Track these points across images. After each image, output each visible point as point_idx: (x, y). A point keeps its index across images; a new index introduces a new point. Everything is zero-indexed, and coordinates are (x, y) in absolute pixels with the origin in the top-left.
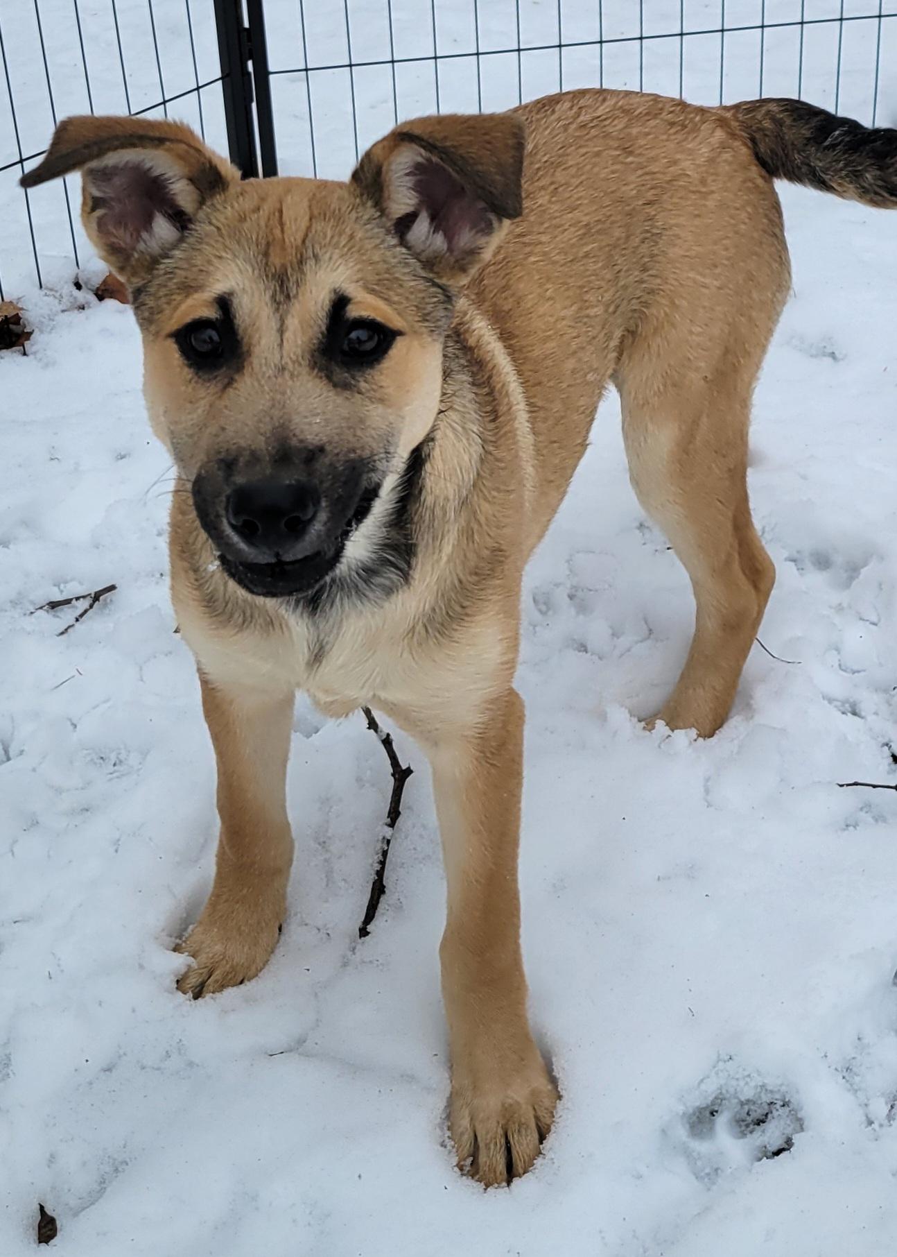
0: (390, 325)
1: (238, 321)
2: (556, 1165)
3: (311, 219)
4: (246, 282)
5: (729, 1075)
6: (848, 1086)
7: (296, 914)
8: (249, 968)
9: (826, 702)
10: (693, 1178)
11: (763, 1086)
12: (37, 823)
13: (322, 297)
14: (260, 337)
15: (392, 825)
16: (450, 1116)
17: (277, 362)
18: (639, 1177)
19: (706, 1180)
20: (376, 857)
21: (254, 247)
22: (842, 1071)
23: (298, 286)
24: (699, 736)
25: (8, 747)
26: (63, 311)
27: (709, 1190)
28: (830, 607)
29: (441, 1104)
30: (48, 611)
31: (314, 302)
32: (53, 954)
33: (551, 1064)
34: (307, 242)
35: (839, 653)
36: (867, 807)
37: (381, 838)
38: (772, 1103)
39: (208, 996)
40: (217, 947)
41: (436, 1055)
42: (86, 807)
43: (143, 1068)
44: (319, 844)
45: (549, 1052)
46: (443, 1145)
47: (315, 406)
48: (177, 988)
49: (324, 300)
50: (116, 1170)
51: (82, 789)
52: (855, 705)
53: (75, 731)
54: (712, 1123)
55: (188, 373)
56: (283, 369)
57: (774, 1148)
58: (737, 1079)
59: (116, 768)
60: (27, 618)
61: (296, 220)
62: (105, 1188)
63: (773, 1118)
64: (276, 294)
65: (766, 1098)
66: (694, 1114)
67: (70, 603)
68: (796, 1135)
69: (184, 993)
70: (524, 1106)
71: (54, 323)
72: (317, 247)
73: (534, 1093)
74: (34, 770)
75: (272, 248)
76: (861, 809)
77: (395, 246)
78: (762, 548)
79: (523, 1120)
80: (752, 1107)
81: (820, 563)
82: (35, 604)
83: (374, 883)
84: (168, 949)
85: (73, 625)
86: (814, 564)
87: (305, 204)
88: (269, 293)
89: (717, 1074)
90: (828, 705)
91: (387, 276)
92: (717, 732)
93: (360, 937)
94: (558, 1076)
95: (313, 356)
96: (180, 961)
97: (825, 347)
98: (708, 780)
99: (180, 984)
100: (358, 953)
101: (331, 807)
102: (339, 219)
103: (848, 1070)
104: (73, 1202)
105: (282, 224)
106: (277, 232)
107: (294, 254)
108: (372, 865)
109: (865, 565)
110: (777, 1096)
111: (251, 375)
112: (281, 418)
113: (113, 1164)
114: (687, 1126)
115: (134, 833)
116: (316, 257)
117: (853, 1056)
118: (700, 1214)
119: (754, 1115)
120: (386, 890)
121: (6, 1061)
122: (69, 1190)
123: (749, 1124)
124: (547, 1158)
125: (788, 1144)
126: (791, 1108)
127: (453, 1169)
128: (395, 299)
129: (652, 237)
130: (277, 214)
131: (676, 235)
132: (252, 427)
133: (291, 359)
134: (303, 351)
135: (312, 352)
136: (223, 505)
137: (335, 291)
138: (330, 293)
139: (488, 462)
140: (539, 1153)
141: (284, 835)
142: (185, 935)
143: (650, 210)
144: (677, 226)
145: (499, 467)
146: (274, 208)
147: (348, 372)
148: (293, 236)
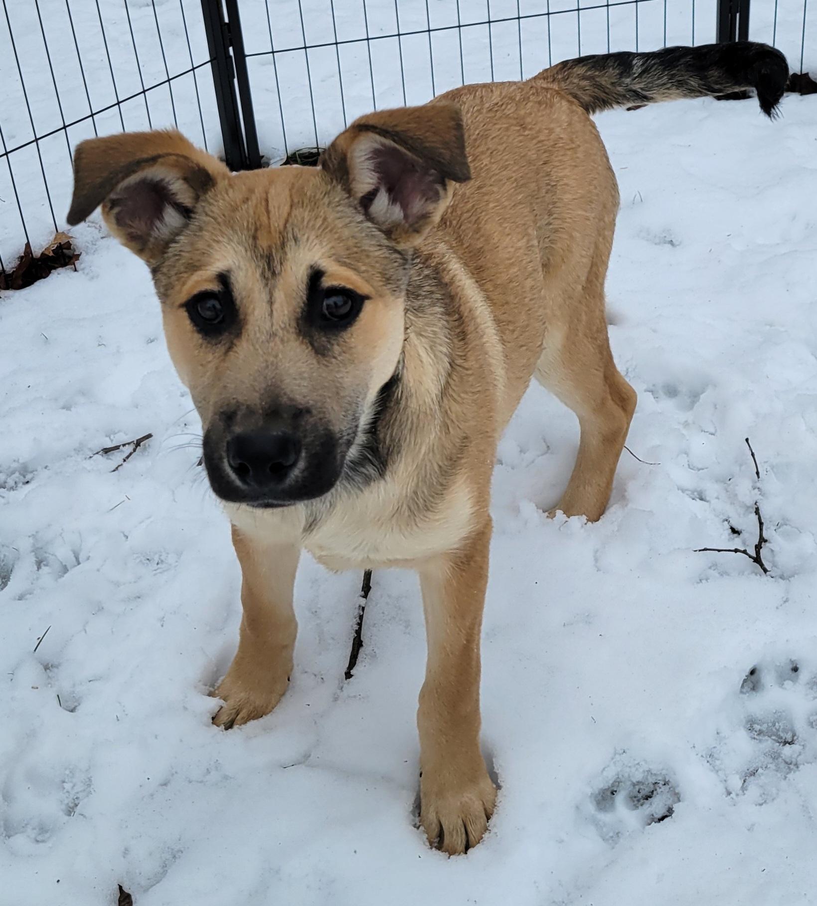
0: (360, 292)
1: (236, 294)
2: (499, 837)
3: (291, 206)
4: (241, 261)
5: (624, 764)
6: (711, 767)
7: (298, 665)
8: (267, 708)
9: (680, 491)
10: (600, 840)
11: (649, 771)
12: (103, 608)
13: (301, 273)
14: (254, 308)
15: (365, 596)
17: (268, 328)
18: (562, 841)
19: (610, 841)
20: (355, 620)
21: (245, 232)
22: (706, 757)
23: (281, 264)
24: (588, 520)
25: (78, 554)
26: (102, 238)
27: (613, 848)
28: (679, 423)
30: (102, 456)
32: (120, 703)
33: (492, 763)
34: (288, 225)
35: (688, 456)
36: (714, 566)
37: (357, 606)
38: (656, 783)
39: (236, 727)
40: (242, 694)
41: (406, 761)
42: (138, 595)
43: (190, 782)
44: (312, 613)
45: (490, 755)
46: (415, 826)
47: (303, 370)
48: (213, 723)
49: (303, 275)
50: (174, 857)
51: (135, 582)
52: (702, 493)
53: (127, 541)
54: (613, 800)
55: (197, 338)
56: (273, 335)
57: (660, 816)
58: (630, 767)
59: (159, 566)
60: (88, 461)
61: (279, 208)
62: (167, 871)
63: (657, 794)
64: (265, 272)
65: (651, 780)
66: (599, 794)
67: (119, 449)
68: (676, 805)
69: (218, 726)
70: (476, 802)
71: (96, 247)
72: (296, 230)
74: (98, 570)
75: (259, 233)
76: (710, 568)
77: (361, 222)
78: (625, 384)
80: (642, 787)
81: (670, 393)
82: (92, 451)
83: (354, 639)
84: (204, 695)
85: (122, 465)
86: (665, 394)
87: (287, 192)
88: (259, 271)
89: (615, 763)
90: (682, 494)
91: (355, 249)
92: (601, 517)
93: (346, 679)
94: (497, 772)
95: (298, 324)
96: (213, 703)
97: (665, 237)
98: (596, 552)
99: (215, 719)
100: (345, 691)
101: (320, 586)
102: (314, 204)
103: (711, 757)
104: (143, 883)
105: (268, 212)
106: (264, 219)
107: (278, 237)
108: (352, 626)
109: (703, 392)
110: (660, 778)
111: (247, 340)
112: (273, 378)
113: (172, 853)
114: (595, 803)
115: (175, 612)
116: (296, 239)
117: (714, 746)
118: (607, 866)
119: (643, 793)
120: (363, 643)
121: (89, 783)
122: (140, 874)
123: (640, 799)
124: (492, 832)
125: (670, 812)
126: (670, 786)
127: (424, 844)
128: (363, 268)
129: (552, 188)
130: (264, 203)
131: (566, 184)
132: (248, 385)
133: (280, 326)
134: (289, 320)
135: (297, 320)
136: (225, 448)
137: (311, 267)
138: (307, 269)
139: (457, 372)
140: (486, 829)
141: (291, 623)
142: (217, 685)
143: (547, 168)
144: (565, 176)
145: (467, 375)
146: (261, 198)
147: (325, 335)
148: (277, 222)
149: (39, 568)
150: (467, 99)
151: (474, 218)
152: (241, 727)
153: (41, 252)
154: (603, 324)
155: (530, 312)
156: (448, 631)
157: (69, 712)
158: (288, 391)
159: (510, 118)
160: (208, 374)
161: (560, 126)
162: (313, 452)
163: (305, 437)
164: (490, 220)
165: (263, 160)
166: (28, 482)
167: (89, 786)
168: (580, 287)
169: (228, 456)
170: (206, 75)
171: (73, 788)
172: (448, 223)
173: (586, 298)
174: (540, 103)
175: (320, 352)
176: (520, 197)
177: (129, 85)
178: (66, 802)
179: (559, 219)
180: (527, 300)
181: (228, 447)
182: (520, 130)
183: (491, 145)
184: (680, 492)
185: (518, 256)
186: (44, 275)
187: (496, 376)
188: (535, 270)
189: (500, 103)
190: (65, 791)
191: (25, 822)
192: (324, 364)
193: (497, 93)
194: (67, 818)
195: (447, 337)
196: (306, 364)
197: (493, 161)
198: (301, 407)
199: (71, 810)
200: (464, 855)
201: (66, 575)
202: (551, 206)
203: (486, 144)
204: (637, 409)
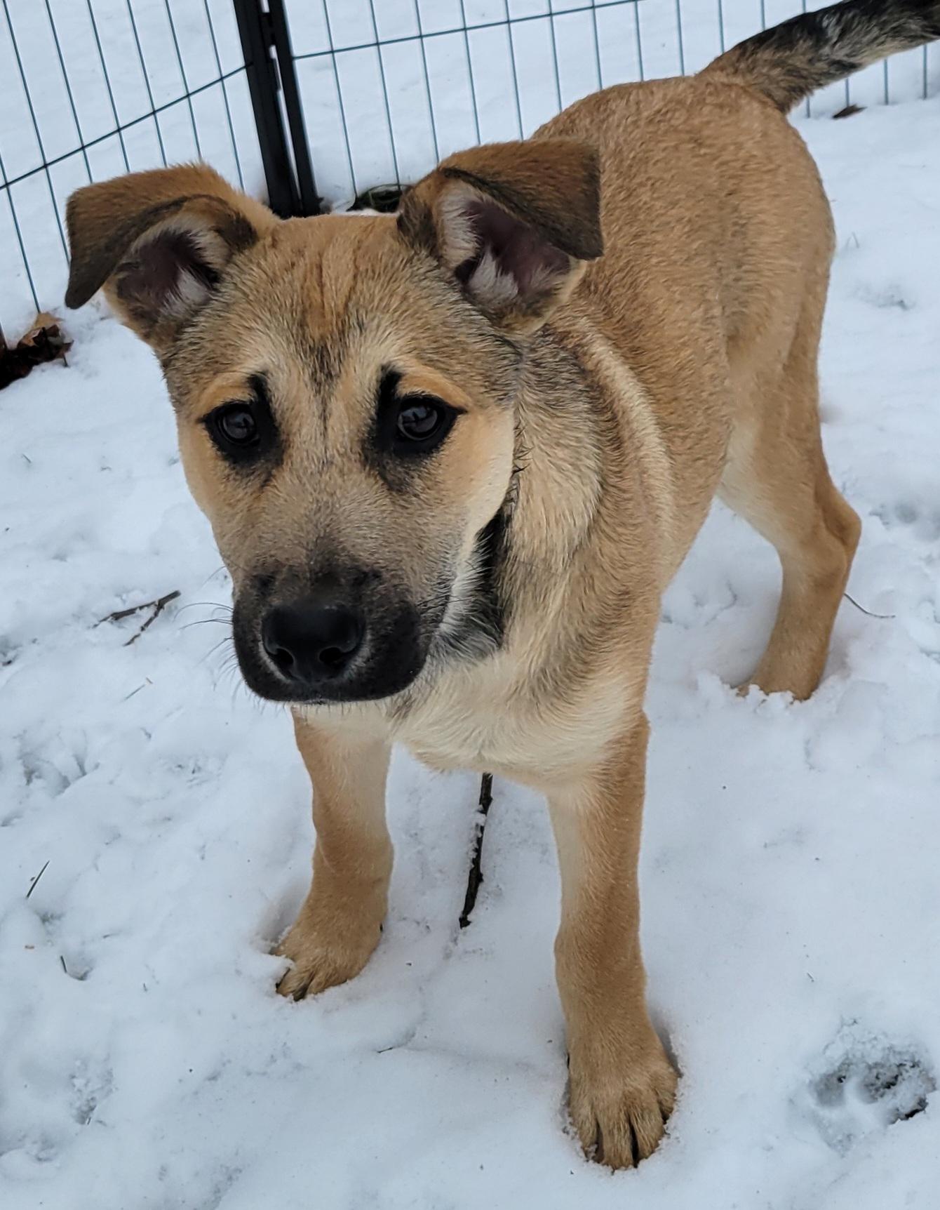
0: (450, 402)
1: (275, 405)
2: (682, 1143)
3: (355, 277)
4: (281, 357)
5: (855, 1039)
7: (393, 909)
8: (351, 968)
10: (825, 1145)
11: (891, 1048)
12: (119, 835)
13: (368, 376)
14: (300, 425)
15: (484, 811)
16: (569, 1102)
17: (320, 454)
18: (770, 1149)
19: (839, 1147)
20: (471, 845)
21: (288, 316)
23: (340, 361)
24: (795, 698)
25: (83, 761)
26: (102, 319)
27: (843, 1156)
28: (920, 559)
29: (560, 1090)
30: (112, 623)
31: (358, 384)
32: (147, 966)
33: (669, 1042)
34: (350, 305)
35: (933, 604)
37: (474, 825)
38: (901, 1065)
39: (309, 997)
40: (317, 950)
41: (550, 1041)
42: (168, 816)
43: (249, 1074)
44: (411, 836)
45: (666, 1031)
46: (565, 1131)
47: (371, 514)
48: (278, 992)
49: (371, 379)
50: (230, 1178)
51: (163, 798)
53: (150, 741)
54: (841, 1089)
55: (223, 467)
56: (328, 464)
57: (907, 1111)
58: (864, 1043)
59: (195, 775)
60: (92, 631)
61: (337, 279)
62: (220, 1197)
63: (904, 1080)
64: (316, 371)
65: (895, 1060)
66: (821, 1080)
67: (134, 613)
68: (930, 1094)
69: (285, 995)
70: (645, 1093)
71: (94, 330)
72: (362, 311)
73: (655, 1078)
74: (111, 783)
75: (308, 316)
77: (455, 302)
78: (845, 505)
79: (644, 1105)
80: (881, 1071)
81: (906, 517)
82: (98, 616)
83: (471, 872)
84: (265, 953)
85: (139, 635)
86: (899, 517)
87: (349, 255)
88: (308, 371)
89: (842, 1038)
90: (927, 658)
91: (446, 341)
92: (814, 693)
93: (461, 927)
94: (677, 1053)
95: (363, 449)
96: (277, 964)
97: (893, 296)
98: (808, 742)
99: (279, 987)
100: (460, 944)
101: (420, 798)
102: (391, 275)
105: (322, 285)
106: (316, 295)
107: (334, 323)
108: (467, 853)
110: (906, 1057)
111: (291, 471)
112: (328, 525)
113: (227, 1172)
114: (815, 1095)
115: (220, 839)
116: (361, 326)
118: (836, 1181)
119: (883, 1079)
120: (484, 878)
121: (108, 1077)
122: (183, 1202)
123: (879, 1088)
124: (672, 1137)
125: (921, 1105)
126: (921, 1068)
127: (578, 1153)
128: (458, 368)
129: (741, 230)
130: (315, 271)
131: (763, 223)
132: (291, 537)
133: (338, 451)
134: (351, 442)
135: (363, 441)
136: (260, 627)
137: (383, 368)
138: (377, 371)
139: (612, 496)
140: (663, 1133)
141: (384, 848)
142: (282, 938)
143: (734, 201)
144: (761, 212)
145: (625, 500)
146: (311, 264)
147: (401, 465)
148: (334, 300)
149: (29, 781)
150: (617, 106)
151: (628, 280)
152: (316, 997)
153: (17, 341)
154: (815, 419)
155: (710, 412)
156: (591, 871)
157: (76, 981)
158: (348, 545)
159: (681, 132)
160: (238, 517)
161: (752, 138)
162: (383, 632)
163: (370, 611)
164: (652, 282)
165: (322, 204)
166: (9, 662)
167: (109, 1081)
168: (780, 367)
169: (263, 640)
170: (240, 86)
171: (86, 1085)
172: (592, 288)
173: (789, 382)
174: (721, 106)
175: (396, 488)
176: (695, 246)
177: (132, 104)
178: (77, 1104)
179: (755, 272)
180: (705, 395)
181: (264, 626)
182: (694, 148)
183: (653, 172)
184: (924, 655)
185: (692, 334)
186: (23, 373)
187: (660, 503)
188: (716, 352)
189: (664, 110)
190: (76, 1089)
191: (22, 1134)
192: (400, 505)
193: (659, 95)
194: (78, 1126)
195: (594, 446)
196: (375, 505)
197: (655, 195)
198: (365, 569)
199: (85, 1115)
200: (632, 1170)
201: (67, 791)
202: (740, 254)
203: (646, 172)
204: (861, 540)
